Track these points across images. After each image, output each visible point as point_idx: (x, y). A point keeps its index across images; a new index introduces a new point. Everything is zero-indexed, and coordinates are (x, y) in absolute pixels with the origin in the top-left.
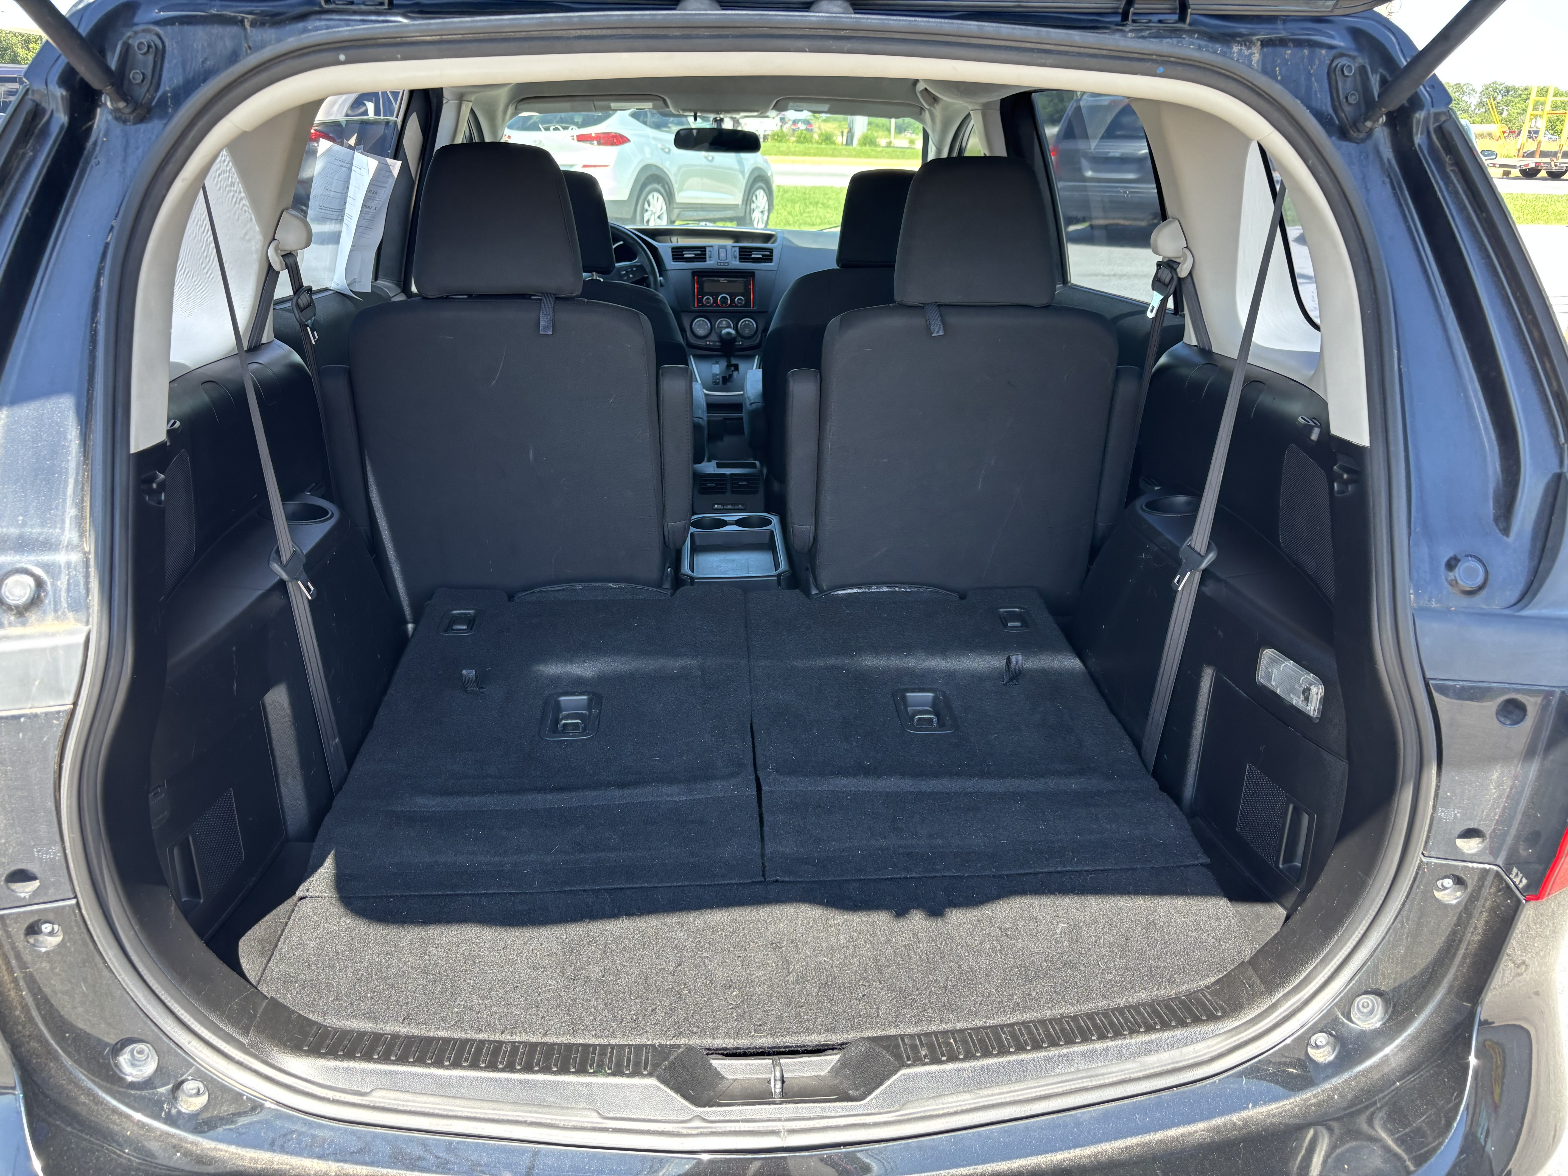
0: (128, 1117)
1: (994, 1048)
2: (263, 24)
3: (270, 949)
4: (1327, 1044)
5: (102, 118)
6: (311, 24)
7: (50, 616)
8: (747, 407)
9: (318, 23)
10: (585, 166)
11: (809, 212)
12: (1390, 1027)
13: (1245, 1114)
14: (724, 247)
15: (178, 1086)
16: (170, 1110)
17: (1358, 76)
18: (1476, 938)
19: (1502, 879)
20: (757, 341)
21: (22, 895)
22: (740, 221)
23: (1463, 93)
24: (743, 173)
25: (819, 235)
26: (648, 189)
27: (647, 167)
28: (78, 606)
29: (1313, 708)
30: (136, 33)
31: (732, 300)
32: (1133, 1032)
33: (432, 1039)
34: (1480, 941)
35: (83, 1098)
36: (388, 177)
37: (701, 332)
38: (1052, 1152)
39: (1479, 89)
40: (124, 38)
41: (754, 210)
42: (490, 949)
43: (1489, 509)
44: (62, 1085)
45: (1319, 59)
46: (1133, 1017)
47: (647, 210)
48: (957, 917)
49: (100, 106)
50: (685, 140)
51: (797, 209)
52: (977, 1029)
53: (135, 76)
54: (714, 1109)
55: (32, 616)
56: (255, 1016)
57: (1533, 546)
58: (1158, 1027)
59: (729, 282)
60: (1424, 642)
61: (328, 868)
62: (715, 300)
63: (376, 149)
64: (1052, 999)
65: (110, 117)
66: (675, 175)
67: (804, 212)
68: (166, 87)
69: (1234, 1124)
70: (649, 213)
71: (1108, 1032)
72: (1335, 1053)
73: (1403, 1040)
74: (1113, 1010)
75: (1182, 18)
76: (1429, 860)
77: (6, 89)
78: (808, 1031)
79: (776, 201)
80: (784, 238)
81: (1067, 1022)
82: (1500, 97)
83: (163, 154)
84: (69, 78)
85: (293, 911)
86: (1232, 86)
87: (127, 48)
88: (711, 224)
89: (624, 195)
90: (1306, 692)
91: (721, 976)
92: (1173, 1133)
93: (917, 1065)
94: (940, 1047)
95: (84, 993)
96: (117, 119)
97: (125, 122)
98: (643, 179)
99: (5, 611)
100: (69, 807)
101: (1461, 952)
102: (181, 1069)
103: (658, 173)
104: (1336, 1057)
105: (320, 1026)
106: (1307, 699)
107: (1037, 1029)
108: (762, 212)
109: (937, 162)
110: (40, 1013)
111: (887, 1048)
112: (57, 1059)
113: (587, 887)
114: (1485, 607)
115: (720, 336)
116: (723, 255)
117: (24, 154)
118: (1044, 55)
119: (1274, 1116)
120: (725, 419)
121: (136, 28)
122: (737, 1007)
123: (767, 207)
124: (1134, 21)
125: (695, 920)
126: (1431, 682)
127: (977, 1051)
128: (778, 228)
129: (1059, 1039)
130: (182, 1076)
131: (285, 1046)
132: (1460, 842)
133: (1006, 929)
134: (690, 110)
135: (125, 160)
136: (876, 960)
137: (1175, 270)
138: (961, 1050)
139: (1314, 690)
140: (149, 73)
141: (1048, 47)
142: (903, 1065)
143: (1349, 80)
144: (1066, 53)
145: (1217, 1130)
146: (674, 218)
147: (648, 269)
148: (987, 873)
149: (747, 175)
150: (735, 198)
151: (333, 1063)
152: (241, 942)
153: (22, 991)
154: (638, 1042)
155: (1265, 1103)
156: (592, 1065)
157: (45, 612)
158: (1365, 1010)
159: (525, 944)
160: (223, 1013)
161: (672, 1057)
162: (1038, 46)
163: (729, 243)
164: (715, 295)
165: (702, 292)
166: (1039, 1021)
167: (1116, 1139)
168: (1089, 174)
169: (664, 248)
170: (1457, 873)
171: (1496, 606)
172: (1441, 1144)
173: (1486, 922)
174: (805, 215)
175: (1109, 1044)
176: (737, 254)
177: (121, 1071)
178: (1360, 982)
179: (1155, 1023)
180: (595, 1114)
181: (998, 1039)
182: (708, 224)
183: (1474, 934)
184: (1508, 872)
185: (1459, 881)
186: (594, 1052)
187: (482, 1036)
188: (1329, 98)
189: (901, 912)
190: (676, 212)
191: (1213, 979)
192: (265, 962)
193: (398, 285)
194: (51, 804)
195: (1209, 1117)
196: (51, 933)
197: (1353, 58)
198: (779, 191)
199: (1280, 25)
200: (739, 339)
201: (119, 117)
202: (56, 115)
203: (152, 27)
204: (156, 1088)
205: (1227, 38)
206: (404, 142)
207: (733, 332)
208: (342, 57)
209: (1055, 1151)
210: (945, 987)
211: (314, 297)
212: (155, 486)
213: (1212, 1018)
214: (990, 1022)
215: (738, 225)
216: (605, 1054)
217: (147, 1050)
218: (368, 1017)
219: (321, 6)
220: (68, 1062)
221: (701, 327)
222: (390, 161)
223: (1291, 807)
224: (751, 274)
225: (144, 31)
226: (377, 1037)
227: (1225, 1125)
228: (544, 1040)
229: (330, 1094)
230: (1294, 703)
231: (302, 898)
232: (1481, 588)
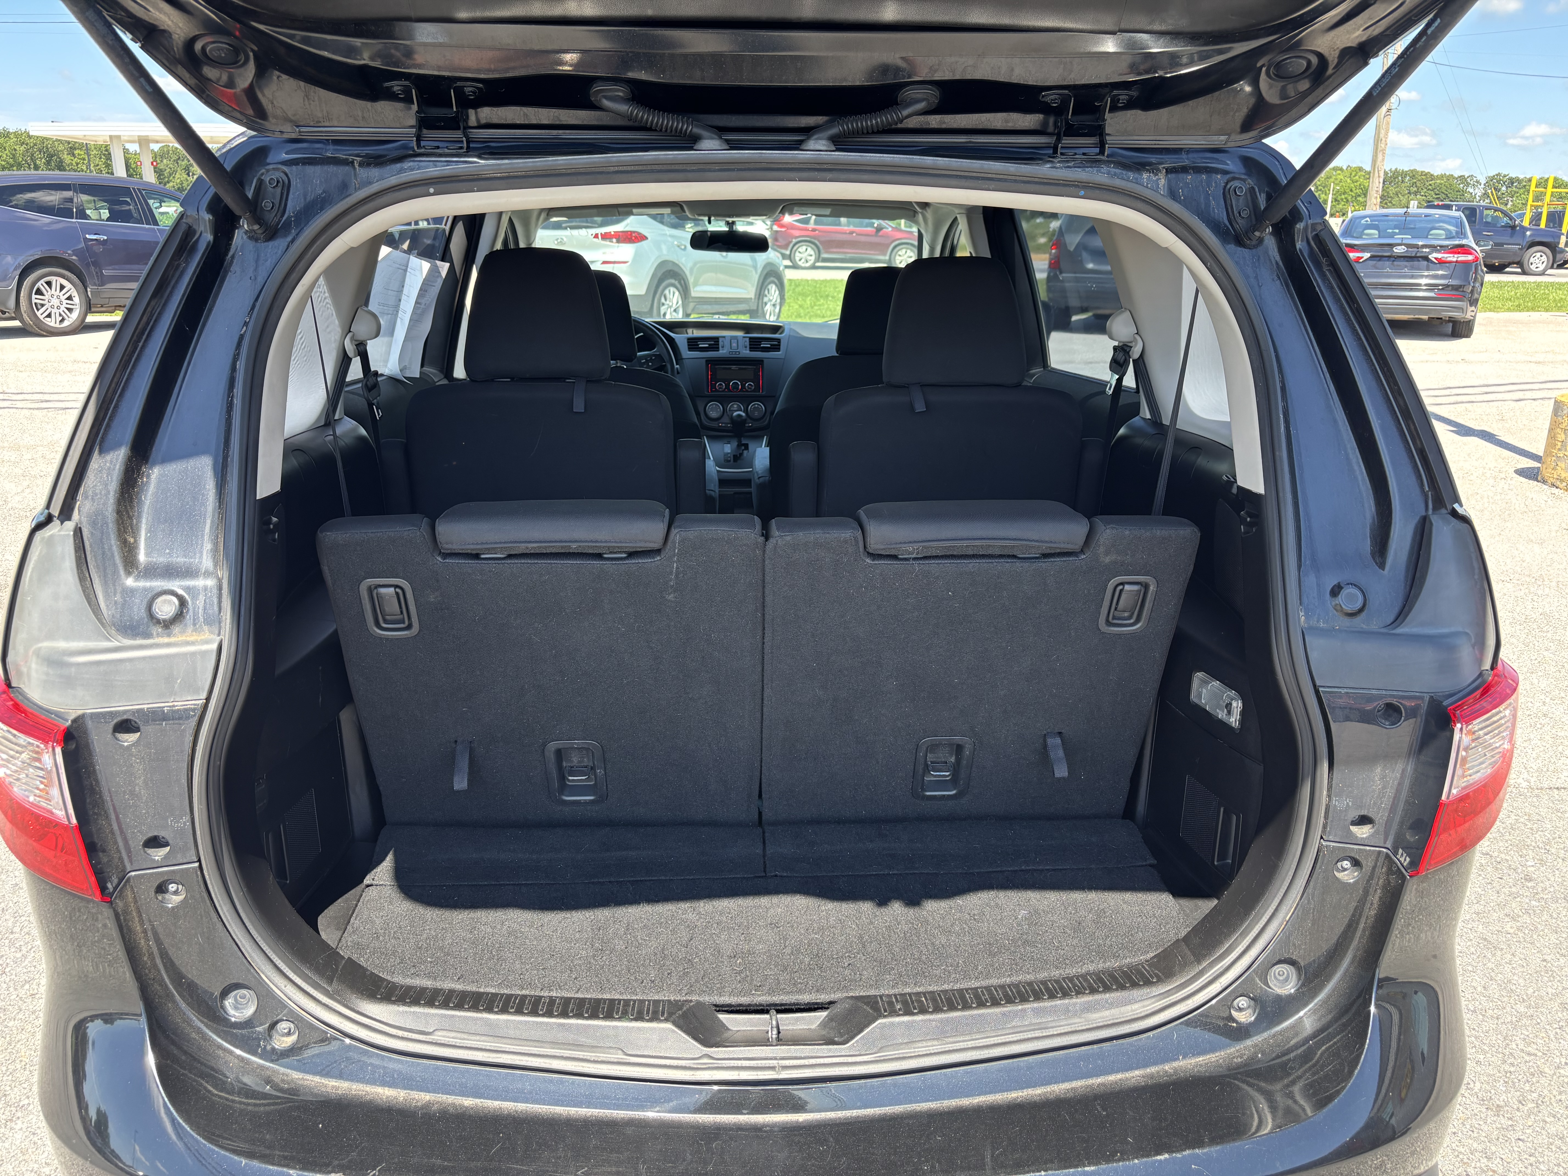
0: (231, 1053)
1: (958, 1004)
2: (369, 165)
3: (344, 924)
4: (1249, 1007)
5: (239, 237)
6: (406, 165)
7: (190, 629)
8: (756, 481)
9: (411, 164)
10: (604, 263)
11: (820, 305)
12: (1303, 993)
13: (1175, 1064)
14: (735, 338)
15: (273, 1026)
16: (265, 1046)
17: (1249, 195)
18: (1373, 913)
19: (1391, 858)
20: (766, 422)
21: (157, 858)
22: (752, 313)
23: (1468, 184)
24: (755, 267)
25: (825, 326)
26: (664, 284)
27: (663, 263)
28: (213, 621)
29: (1234, 720)
30: (268, 171)
31: (743, 386)
32: (1079, 993)
33: (483, 993)
34: (1376, 915)
35: (194, 1035)
36: (438, 277)
37: (713, 414)
38: (1007, 1091)
39: (1483, 181)
40: (258, 175)
41: (766, 304)
42: (530, 927)
43: (1366, 546)
44: (178, 1023)
45: (1216, 182)
46: (1080, 983)
47: (663, 304)
48: (931, 906)
49: (237, 228)
50: (701, 241)
51: (808, 302)
52: (945, 992)
53: (266, 204)
54: (720, 1049)
55: (176, 629)
56: (337, 970)
57: (1406, 577)
58: (1101, 989)
59: (740, 369)
60: (1313, 656)
61: (388, 863)
62: (727, 386)
63: (426, 253)
64: (1011, 969)
65: (245, 237)
66: (691, 270)
67: (815, 305)
68: (289, 211)
69: (1166, 1072)
70: (666, 306)
71: (1058, 993)
72: (1256, 1015)
73: (1316, 1005)
74: (1064, 979)
75: (1102, 152)
76: (1328, 843)
77: (62, 196)
78: (800, 992)
79: (787, 295)
80: (791, 329)
81: (1024, 986)
82: (1504, 188)
83: (290, 265)
84: (216, 207)
85: (361, 895)
86: (1140, 205)
87: (261, 182)
88: (726, 317)
89: (642, 291)
90: (1229, 706)
91: (728, 949)
92: (1112, 1078)
93: (892, 1016)
94: (913, 1003)
95: (200, 944)
96: (250, 238)
97: (256, 240)
98: (659, 275)
99: (154, 625)
100: (200, 783)
101: (1361, 926)
102: (277, 1010)
103: (676, 269)
104: (1256, 1019)
105: (389, 982)
106: (1229, 713)
107: (997, 991)
108: (774, 305)
109: (931, 260)
110: (163, 961)
111: (867, 1004)
112: (174, 1001)
113: (612, 880)
114: (1364, 626)
115: (732, 418)
116: (734, 345)
117: (179, 265)
118: (988, 182)
119: (1201, 1066)
120: (736, 493)
121: (268, 167)
122: (741, 972)
123: (779, 301)
124: (1062, 154)
125: (705, 906)
126: (1320, 689)
127: (944, 1006)
128: (790, 320)
129: (1015, 998)
130: (277, 1016)
131: (362, 994)
132: (1354, 829)
133: (974, 915)
134: (704, 215)
135: (256, 270)
136: (861, 937)
137: (1128, 353)
138: (931, 1005)
139: (1234, 704)
140: (277, 202)
141: (990, 176)
142: (880, 1016)
143: (1241, 199)
144: (1005, 180)
145: (1152, 1076)
146: (689, 312)
147: (666, 358)
148: (960, 871)
149: (759, 271)
150: (748, 292)
151: (402, 1008)
152: (320, 918)
153: (149, 940)
154: (656, 998)
155: (1193, 1055)
156: (617, 1013)
157: (186, 625)
158: (1281, 978)
159: (560, 922)
160: (312, 965)
161: (685, 1008)
162: (982, 175)
163: (740, 334)
164: (727, 382)
165: (715, 379)
166: (999, 986)
167: (1063, 1082)
168: (1090, 266)
169: (680, 338)
170: (1353, 855)
171: (1374, 626)
172: (1344, 1088)
173: (1380, 897)
174: (816, 308)
175: (1057, 1002)
176: (747, 344)
177: (226, 1012)
178: (1274, 951)
179: (1099, 987)
180: (620, 1052)
181: (963, 997)
182: (721, 317)
183: (1371, 911)
184: (1395, 853)
185: (1356, 863)
186: (619, 1004)
187: (524, 992)
188: (1225, 213)
189: (883, 902)
190: (692, 305)
191: (1152, 955)
192: (340, 934)
193: (441, 371)
194: (184, 781)
195: (1146, 1066)
196: (176, 893)
197: (1244, 180)
198: (790, 285)
199: (1184, 156)
200: (749, 420)
201: (252, 237)
202: (204, 234)
203: (280, 166)
204: (254, 1027)
205: (1140, 167)
206: (451, 246)
207: (743, 414)
208: (432, 190)
209: (1011, 1090)
210: (920, 959)
211: (379, 379)
212: (272, 526)
213: (1148, 983)
214: (957, 986)
215: (751, 317)
216: (629, 1005)
217: (248, 995)
218: (429, 976)
219: (414, 151)
220: (183, 1005)
221: (714, 410)
222: (439, 263)
223: (1222, 809)
224: (759, 362)
225: (273, 169)
226: (436, 992)
227: (1158, 1072)
228: (577, 996)
229: (400, 1033)
230: (1220, 717)
231: (368, 886)
232: (1361, 610)
